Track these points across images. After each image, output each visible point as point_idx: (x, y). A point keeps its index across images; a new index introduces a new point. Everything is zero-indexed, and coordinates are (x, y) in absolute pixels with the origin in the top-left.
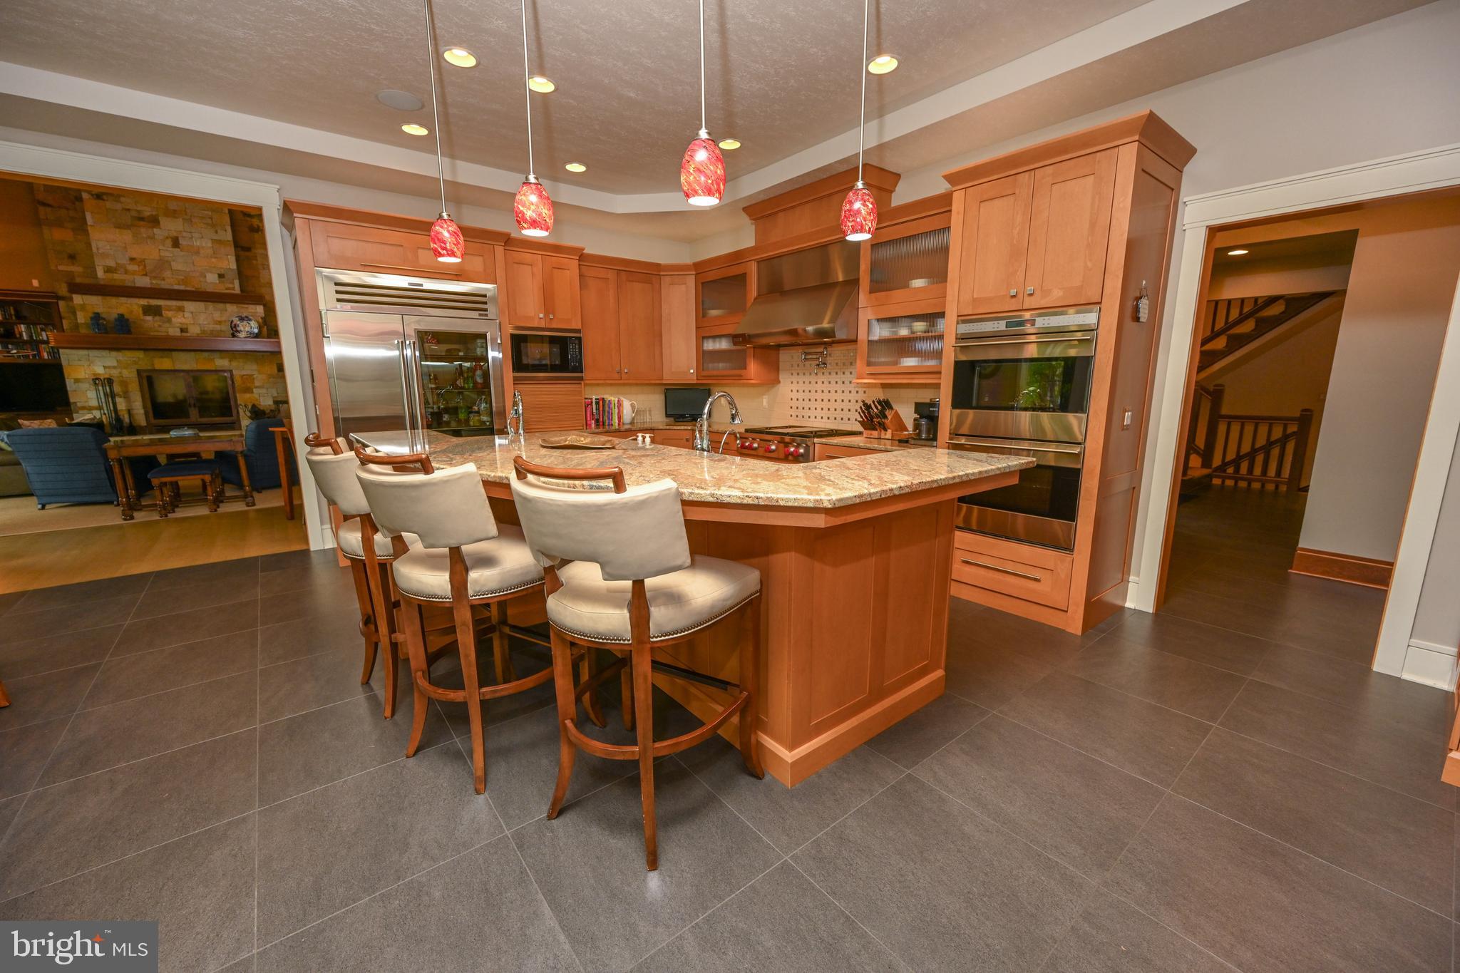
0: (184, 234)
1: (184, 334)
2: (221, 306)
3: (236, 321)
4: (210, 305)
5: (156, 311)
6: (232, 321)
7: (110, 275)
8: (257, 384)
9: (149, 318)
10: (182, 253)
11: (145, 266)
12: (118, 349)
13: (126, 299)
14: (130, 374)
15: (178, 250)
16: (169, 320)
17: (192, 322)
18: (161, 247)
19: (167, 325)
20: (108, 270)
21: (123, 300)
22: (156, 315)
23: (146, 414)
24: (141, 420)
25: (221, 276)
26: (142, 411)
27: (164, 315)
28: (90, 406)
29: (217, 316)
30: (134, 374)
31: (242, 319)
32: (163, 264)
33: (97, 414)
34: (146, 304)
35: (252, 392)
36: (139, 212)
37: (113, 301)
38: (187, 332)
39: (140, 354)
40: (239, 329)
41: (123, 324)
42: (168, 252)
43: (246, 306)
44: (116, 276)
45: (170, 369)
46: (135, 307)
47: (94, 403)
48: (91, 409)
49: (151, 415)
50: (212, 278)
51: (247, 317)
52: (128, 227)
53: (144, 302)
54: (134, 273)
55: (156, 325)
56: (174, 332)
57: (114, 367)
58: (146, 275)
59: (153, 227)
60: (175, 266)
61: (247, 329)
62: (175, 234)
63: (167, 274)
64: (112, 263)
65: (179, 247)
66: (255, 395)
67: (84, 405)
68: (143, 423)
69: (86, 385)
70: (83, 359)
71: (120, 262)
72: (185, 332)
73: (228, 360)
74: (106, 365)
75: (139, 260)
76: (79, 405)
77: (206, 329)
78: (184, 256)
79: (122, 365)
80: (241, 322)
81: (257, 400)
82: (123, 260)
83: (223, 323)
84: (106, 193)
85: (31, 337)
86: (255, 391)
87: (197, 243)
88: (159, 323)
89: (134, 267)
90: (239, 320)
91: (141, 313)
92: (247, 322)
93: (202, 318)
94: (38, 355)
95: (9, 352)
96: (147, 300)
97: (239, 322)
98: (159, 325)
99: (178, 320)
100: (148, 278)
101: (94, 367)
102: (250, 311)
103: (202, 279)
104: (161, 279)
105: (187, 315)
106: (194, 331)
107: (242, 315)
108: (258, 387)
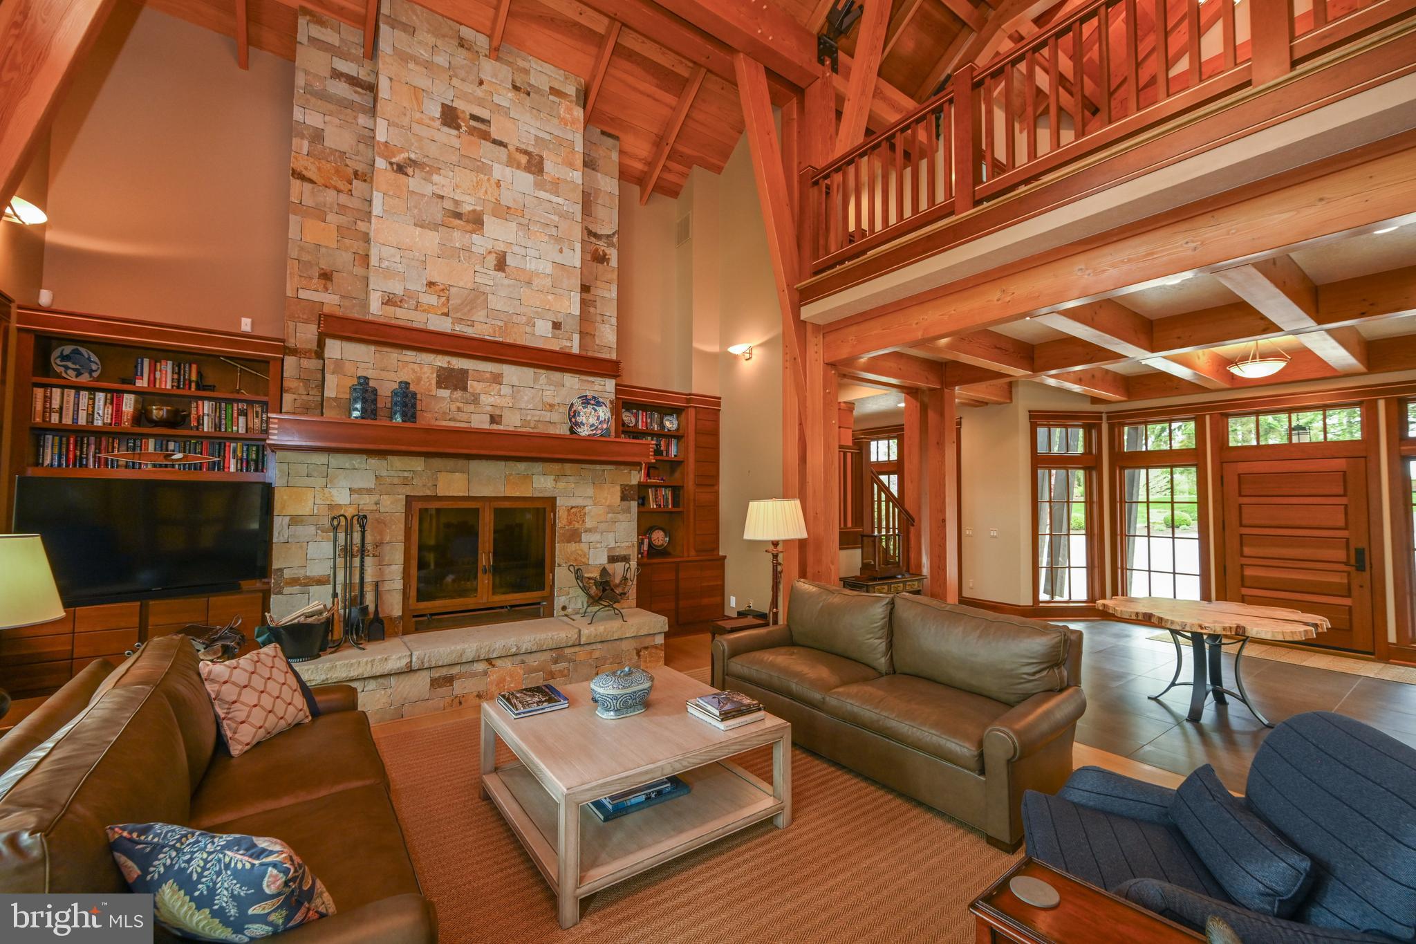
0: (516, 249)
1: (495, 427)
2: (557, 376)
3: (577, 404)
4: (543, 375)
5: (453, 380)
6: (572, 405)
7: (390, 310)
8: (589, 523)
9: (445, 393)
10: (507, 282)
11: (448, 299)
12: (382, 453)
13: (414, 353)
14: (393, 506)
15: (504, 275)
16: (476, 400)
17: (511, 405)
18: (478, 268)
19: (471, 408)
20: (389, 301)
21: (410, 355)
22: (455, 389)
23: (405, 596)
24: (394, 606)
25: (556, 326)
26: (399, 585)
27: (470, 389)
28: (307, 577)
29: (549, 394)
30: (401, 507)
31: (586, 401)
32: (477, 296)
34: (445, 365)
35: (580, 541)
36: (456, 202)
37: (393, 356)
38: (499, 423)
39: (418, 464)
40: (579, 419)
41: (404, 401)
42: (488, 278)
43: (591, 379)
44: (401, 311)
45: (461, 494)
46: (428, 370)
47: (320, 568)
50: (544, 326)
51: (594, 398)
52: (435, 227)
53: (441, 361)
54: (429, 309)
55: (454, 407)
56: (480, 422)
57: (369, 492)
58: (447, 315)
59: (473, 232)
60: (495, 303)
61: (592, 420)
62: (501, 247)
63: (479, 315)
64: (397, 288)
65: (504, 271)
66: (584, 546)
67: (301, 573)
68: (397, 611)
69: (312, 529)
70: (315, 474)
71: (410, 286)
72: (497, 424)
73: (553, 477)
74: (355, 486)
75: (442, 287)
76: (287, 574)
77: (529, 418)
78: (509, 286)
79: (382, 486)
80: (584, 408)
81: (585, 556)
82: (417, 286)
83: (556, 407)
84: (413, 163)
85: (217, 427)
86: (585, 537)
87: (531, 265)
88: (458, 404)
89: (431, 299)
90: (582, 403)
91: (434, 382)
92: (593, 408)
93: (526, 398)
94: (221, 466)
95: (167, 457)
96: (447, 358)
97: (581, 407)
98: (459, 408)
99: (490, 399)
100: (449, 320)
101: (334, 492)
102: (596, 388)
103: (528, 329)
104: (469, 323)
105: (505, 390)
106: (511, 422)
107: (589, 394)
108: (589, 530)
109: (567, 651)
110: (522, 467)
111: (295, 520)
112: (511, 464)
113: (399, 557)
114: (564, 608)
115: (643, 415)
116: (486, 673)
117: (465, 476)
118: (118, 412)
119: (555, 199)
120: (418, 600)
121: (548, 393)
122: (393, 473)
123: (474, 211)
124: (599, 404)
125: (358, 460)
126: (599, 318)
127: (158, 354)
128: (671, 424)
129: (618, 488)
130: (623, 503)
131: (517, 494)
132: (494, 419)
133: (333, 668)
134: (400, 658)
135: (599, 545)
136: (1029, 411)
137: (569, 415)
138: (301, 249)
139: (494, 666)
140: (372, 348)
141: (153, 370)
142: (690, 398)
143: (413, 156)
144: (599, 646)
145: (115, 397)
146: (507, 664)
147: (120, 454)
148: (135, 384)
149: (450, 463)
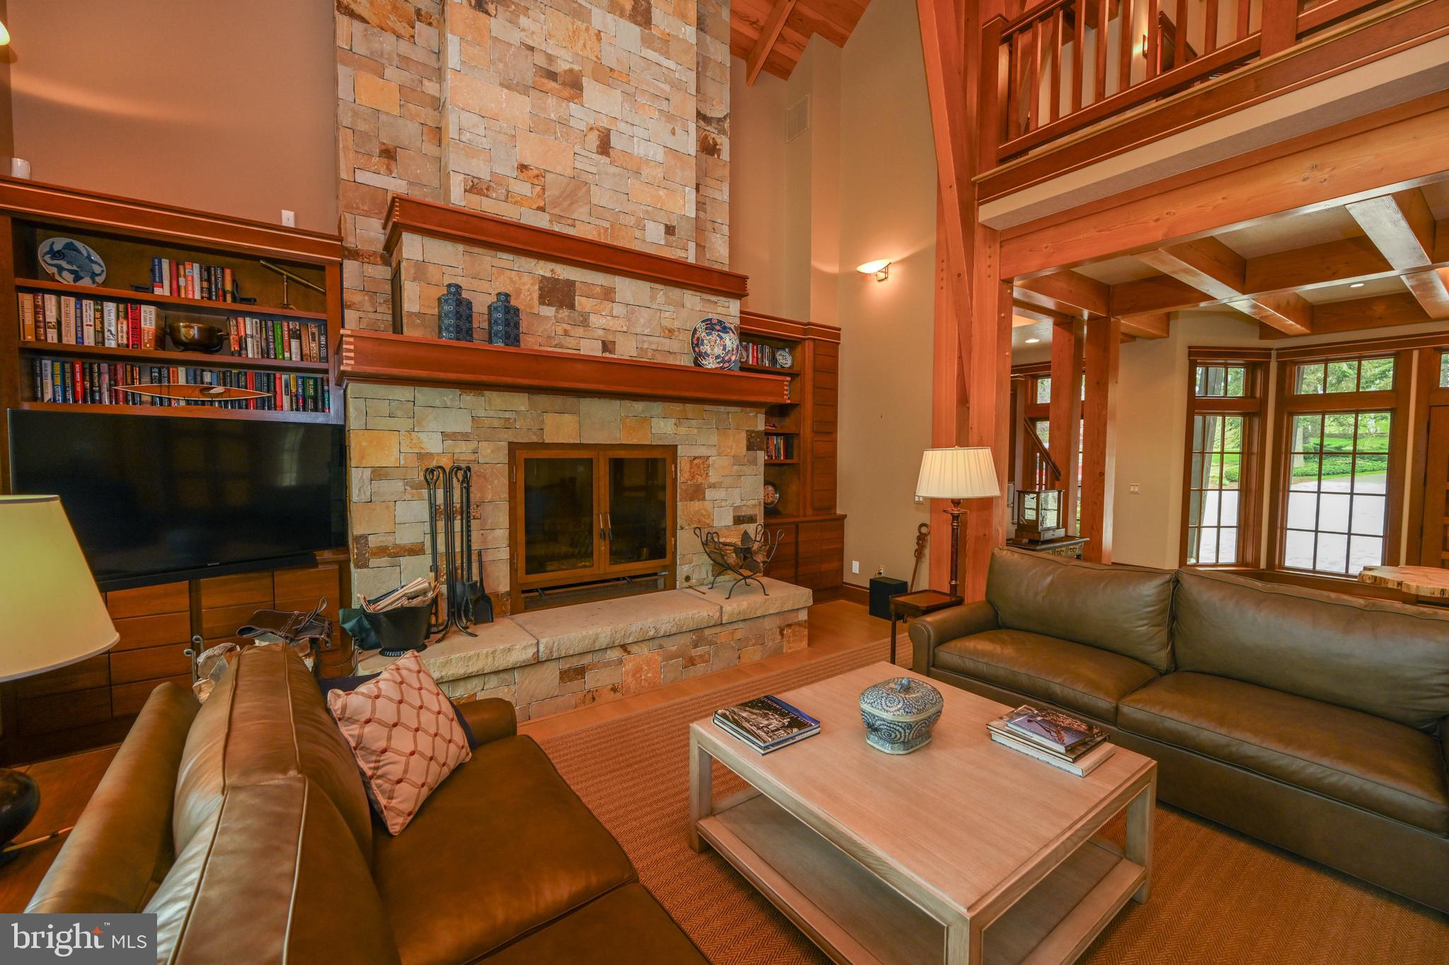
0: (622, 126)
1: (607, 355)
2: (676, 293)
3: (700, 329)
4: (661, 292)
5: (557, 294)
6: (695, 330)
7: (475, 200)
8: (713, 477)
9: (549, 311)
10: (612, 169)
11: (544, 189)
12: (478, 388)
13: (511, 257)
14: (494, 455)
15: (607, 160)
16: (584, 322)
17: (625, 329)
18: (577, 149)
19: (580, 331)
20: (474, 187)
21: (505, 259)
22: (561, 307)
23: (513, 567)
24: (500, 580)
25: (670, 230)
26: (504, 554)
27: (577, 307)
28: (396, 546)
29: (669, 317)
30: (503, 457)
31: (711, 326)
32: (577, 187)
34: (548, 275)
35: (704, 499)
36: (549, 57)
37: (488, 260)
38: (612, 351)
39: (520, 402)
40: (703, 349)
41: (504, 320)
42: (592, 163)
43: (714, 298)
44: (487, 204)
45: (572, 441)
46: (526, 278)
47: (415, 534)
50: (654, 227)
51: (720, 322)
52: (524, 89)
53: (544, 269)
54: (522, 201)
55: (560, 331)
56: (591, 348)
57: (465, 437)
58: (542, 209)
59: (570, 99)
60: (601, 197)
61: (718, 351)
62: (605, 123)
63: (581, 212)
65: (608, 155)
66: (708, 505)
67: (389, 541)
68: (505, 586)
69: (399, 485)
70: (399, 413)
71: (498, 169)
72: (610, 352)
73: (673, 421)
74: (449, 430)
75: (536, 172)
76: (373, 542)
77: (646, 346)
78: (614, 175)
79: (480, 431)
80: (708, 334)
81: (709, 516)
83: (676, 333)
85: (265, 353)
86: (709, 494)
87: (639, 149)
88: (565, 326)
89: (523, 188)
90: (706, 329)
91: (536, 296)
92: (718, 335)
93: (642, 321)
94: (271, 403)
95: (205, 390)
96: (551, 265)
97: (704, 334)
98: (566, 331)
100: (547, 217)
101: (423, 436)
102: (720, 310)
103: (638, 234)
104: (570, 222)
105: (618, 310)
106: (626, 350)
107: (714, 318)
108: (713, 486)
109: (707, 632)
110: (639, 406)
111: (379, 473)
112: (627, 403)
113: (504, 519)
114: (688, 579)
115: (753, 349)
116: (620, 662)
117: (575, 418)
118: (136, 330)
119: (664, 62)
120: (528, 573)
121: (667, 314)
122: (492, 414)
123: (571, 71)
124: (725, 329)
125: (449, 396)
126: (709, 226)
127: (183, 251)
128: (785, 359)
129: (744, 435)
130: (750, 452)
131: (635, 441)
132: (606, 346)
133: (447, 663)
134: (525, 648)
135: (723, 504)
136: (1189, 347)
137: (693, 343)
138: (355, 114)
139: (629, 653)
140: (461, 247)
141: (175, 276)
142: (808, 327)
144: (741, 625)
145: (129, 307)
146: (643, 651)
147: (144, 387)
148: (153, 292)
149: (559, 401)
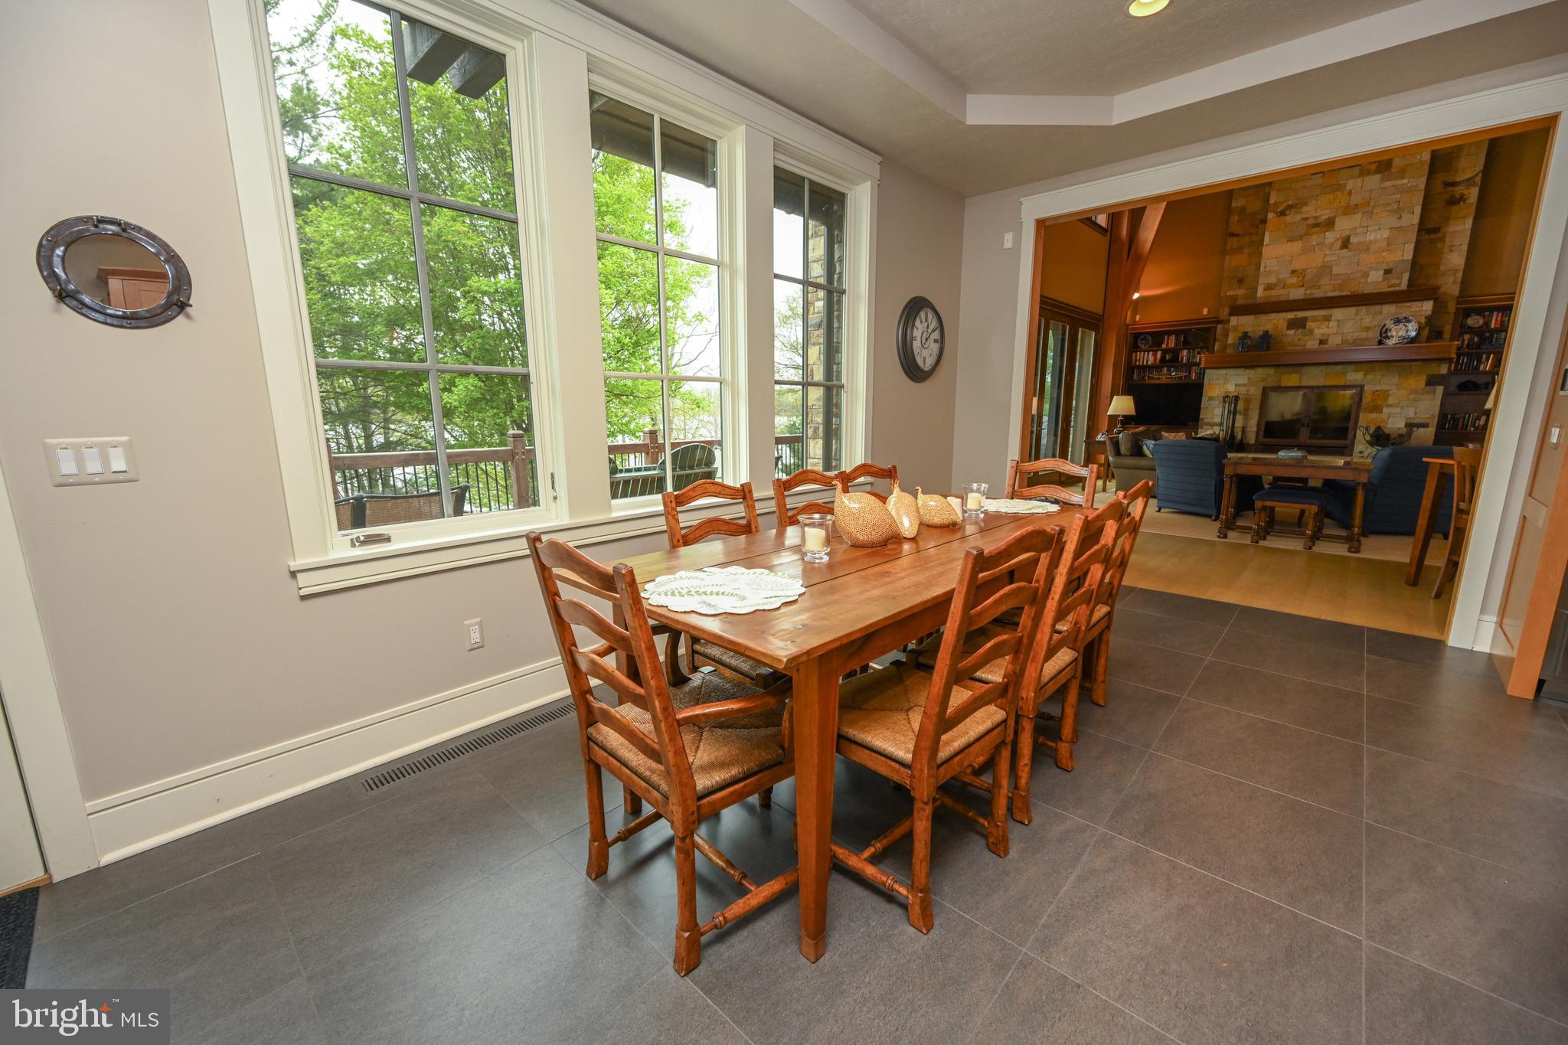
0: (1360, 230)
1: (1322, 346)
2: (1377, 308)
3: (1389, 324)
4: (1363, 310)
5: (1299, 324)
6: (1385, 325)
7: (1268, 293)
8: (1391, 401)
9: (1292, 332)
10: (1349, 254)
11: (1304, 277)
12: (1252, 367)
13: (1276, 314)
14: (1256, 392)
15: (1347, 250)
16: (1311, 332)
17: (1335, 332)
18: (1327, 252)
19: (1308, 338)
20: (1269, 287)
21: (1273, 316)
22: (1298, 328)
23: (1258, 433)
24: (1251, 438)
25: (1388, 272)
26: (1254, 429)
27: (1307, 327)
28: (1213, 422)
29: (1367, 321)
30: (1259, 391)
31: (1398, 322)
32: (1326, 268)
33: (1217, 429)
34: (1293, 317)
35: (1382, 412)
36: (1316, 218)
37: (1263, 318)
38: (1326, 344)
39: (1271, 371)
40: (1389, 334)
41: (1267, 340)
42: (1336, 255)
43: (1409, 304)
44: (1273, 293)
45: (1295, 385)
46: (1281, 322)
47: (1218, 419)
48: (1213, 425)
49: (1262, 433)
50: (1376, 276)
51: (1405, 318)
52: (1300, 238)
53: (1291, 315)
54: (1292, 286)
55: (1296, 339)
56: (1312, 344)
57: (1244, 385)
58: (1303, 286)
59: (1326, 231)
60: (1336, 270)
61: (1401, 333)
62: (1347, 233)
63: (1325, 281)
64: (1273, 280)
65: (1347, 248)
66: (1384, 416)
67: (1210, 421)
68: (1252, 441)
69: (1217, 402)
70: (1221, 378)
71: (1281, 277)
72: (1324, 344)
73: (1363, 373)
74: (1237, 383)
75: (1301, 271)
76: (1205, 421)
77: (1349, 337)
78: (1350, 256)
79: (1251, 382)
80: (1395, 326)
81: (1384, 422)
82: (1285, 275)
83: (1371, 329)
84: (1290, 207)
85: (1188, 360)
86: (1385, 410)
87: (1371, 237)
88: (1299, 337)
89: (1294, 280)
90: (1394, 323)
91: (1285, 327)
92: (1403, 325)
93: (1348, 326)
94: (1189, 376)
95: (1170, 375)
96: (1295, 313)
97: (1391, 326)
98: (1299, 339)
99: (1320, 330)
100: (1303, 289)
101: (1228, 385)
102: (1413, 309)
103: (1361, 282)
104: (1317, 287)
105: (1333, 324)
106: (1334, 342)
107: (1401, 317)
108: (1391, 406)
110: (1339, 367)
111: (1211, 398)
112: (1331, 366)
113: (1255, 418)
114: (1361, 452)
115: (1497, 316)
117: (1299, 375)
118: (1155, 359)
119: (1399, 182)
120: (1264, 437)
121: (1365, 320)
122: (1257, 376)
123: (1329, 218)
124: (1409, 321)
125: (1240, 371)
126: (1442, 250)
127: (1169, 333)
129: (1425, 377)
130: (1428, 387)
131: (1334, 384)
135: (1398, 416)
137: (1381, 332)
140: (1253, 316)
141: (1168, 339)
143: (1290, 203)
145: (1155, 352)
147: (1155, 375)
148: (1162, 347)
149: (1290, 369)
